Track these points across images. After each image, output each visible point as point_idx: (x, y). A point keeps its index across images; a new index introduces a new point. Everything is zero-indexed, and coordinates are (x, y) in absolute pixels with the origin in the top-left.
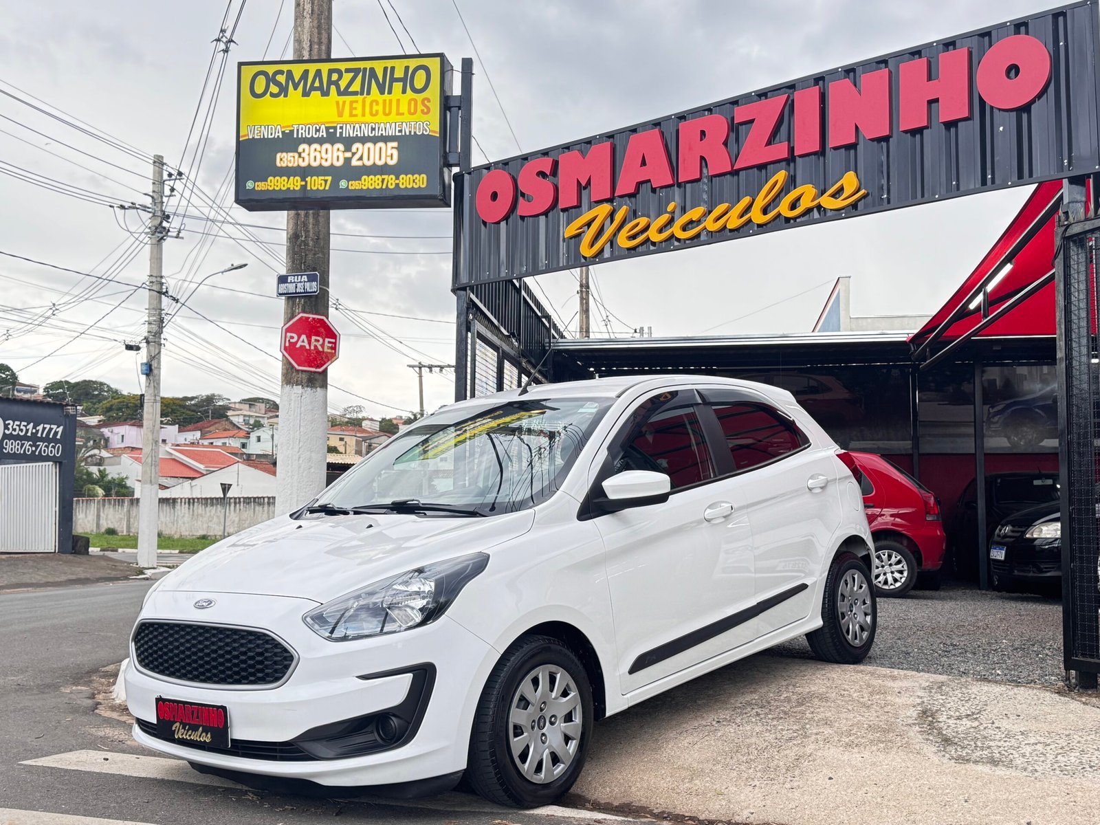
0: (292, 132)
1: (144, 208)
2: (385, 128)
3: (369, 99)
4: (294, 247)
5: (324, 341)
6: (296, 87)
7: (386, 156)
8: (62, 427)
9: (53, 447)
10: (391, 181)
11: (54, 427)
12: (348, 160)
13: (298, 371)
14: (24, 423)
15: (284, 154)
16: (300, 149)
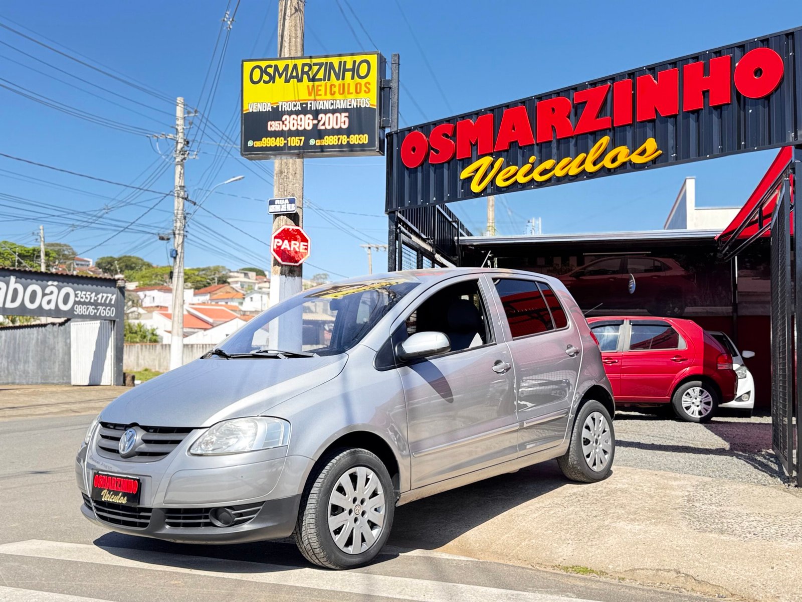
0: (278, 107)
2: (340, 104)
3: (329, 84)
4: (279, 179)
5: (300, 244)
6: (280, 76)
7: (341, 122)
8: (115, 296)
9: (109, 310)
10: (344, 139)
11: (110, 295)
12: (315, 126)
13: (282, 265)
14: (89, 293)
15: (273, 122)
16: (284, 119)
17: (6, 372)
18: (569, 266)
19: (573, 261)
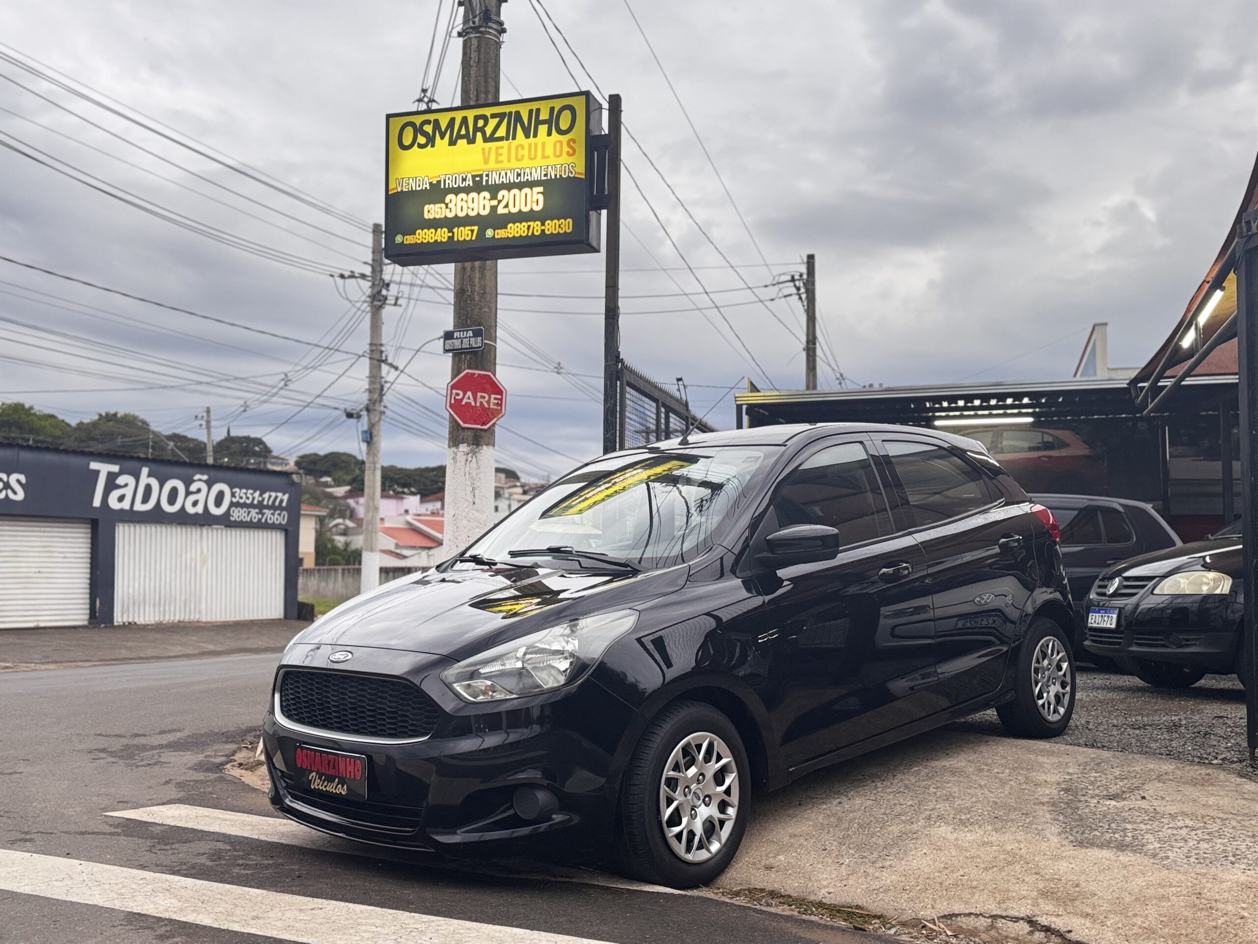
0: (439, 182)
1: (363, 276)
2: (531, 173)
3: (514, 143)
4: (460, 301)
5: (490, 397)
6: (442, 138)
7: (532, 202)
8: (287, 495)
9: (279, 515)
10: (536, 227)
11: (280, 495)
12: (494, 209)
13: (464, 429)
14: (250, 491)
15: (432, 206)
16: (447, 200)
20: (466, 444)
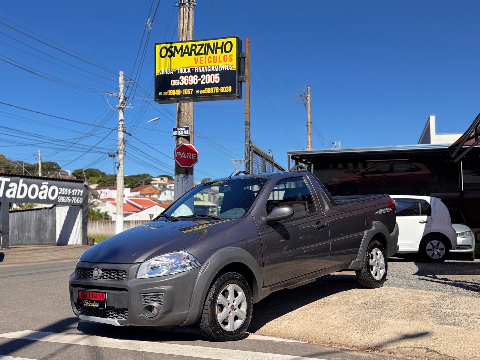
0: (177, 71)
2: (214, 68)
3: (208, 56)
4: (179, 116)
5: (192, 155)
6: (178, 53)
7: (215, 79)
8: (82, 191)
9: (79, 199)
10: (217, 90)
11: (79, 190)
12: (199, 82)
13: (181, 168)
14: (67, 189)
15: (174, 81)
16: (180, 78)
17: (17, 237)
18: (357, 168)
19: (360, 165)
20: (182, 174)
